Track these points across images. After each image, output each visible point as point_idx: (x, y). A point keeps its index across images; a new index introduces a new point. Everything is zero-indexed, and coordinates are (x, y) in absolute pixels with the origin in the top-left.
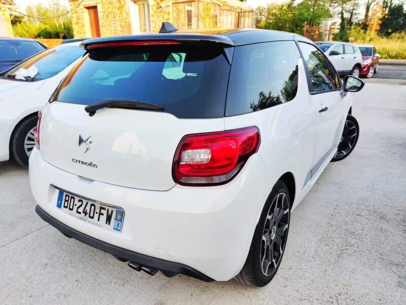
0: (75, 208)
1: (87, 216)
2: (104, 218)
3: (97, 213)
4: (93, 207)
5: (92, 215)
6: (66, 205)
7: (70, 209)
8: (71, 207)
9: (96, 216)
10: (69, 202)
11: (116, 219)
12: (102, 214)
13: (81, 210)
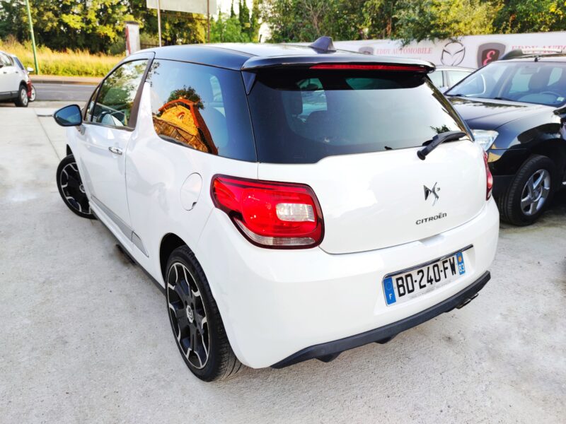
0: (417, 285)
1: (434, 282)
2: (449, 271)
3: (442, 271)
4: (436, 268)
5: (438, 278)
6: (402, 291)
7: (409, 292)
8: (411, 288)
9: (442, 274)
10: (405, 285)
11: (459, 263)
12: (447, 268)
13: (424, 282)
